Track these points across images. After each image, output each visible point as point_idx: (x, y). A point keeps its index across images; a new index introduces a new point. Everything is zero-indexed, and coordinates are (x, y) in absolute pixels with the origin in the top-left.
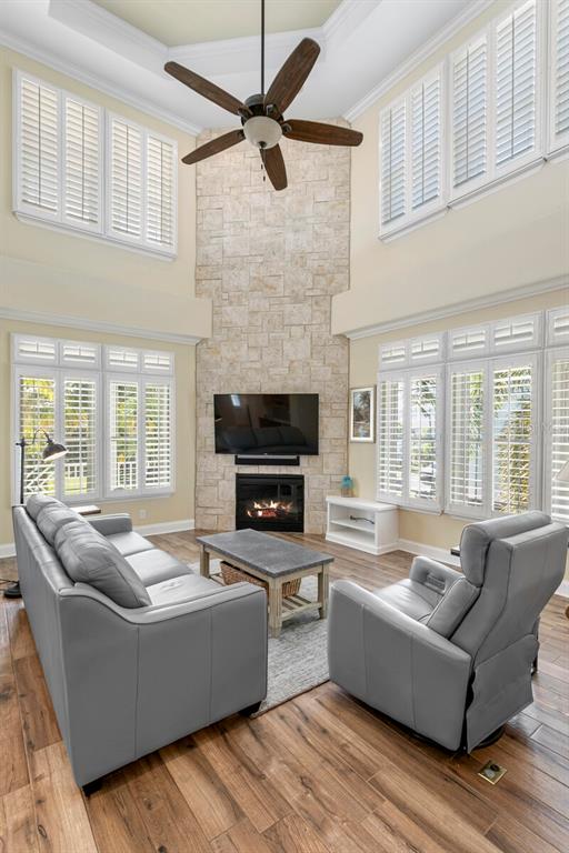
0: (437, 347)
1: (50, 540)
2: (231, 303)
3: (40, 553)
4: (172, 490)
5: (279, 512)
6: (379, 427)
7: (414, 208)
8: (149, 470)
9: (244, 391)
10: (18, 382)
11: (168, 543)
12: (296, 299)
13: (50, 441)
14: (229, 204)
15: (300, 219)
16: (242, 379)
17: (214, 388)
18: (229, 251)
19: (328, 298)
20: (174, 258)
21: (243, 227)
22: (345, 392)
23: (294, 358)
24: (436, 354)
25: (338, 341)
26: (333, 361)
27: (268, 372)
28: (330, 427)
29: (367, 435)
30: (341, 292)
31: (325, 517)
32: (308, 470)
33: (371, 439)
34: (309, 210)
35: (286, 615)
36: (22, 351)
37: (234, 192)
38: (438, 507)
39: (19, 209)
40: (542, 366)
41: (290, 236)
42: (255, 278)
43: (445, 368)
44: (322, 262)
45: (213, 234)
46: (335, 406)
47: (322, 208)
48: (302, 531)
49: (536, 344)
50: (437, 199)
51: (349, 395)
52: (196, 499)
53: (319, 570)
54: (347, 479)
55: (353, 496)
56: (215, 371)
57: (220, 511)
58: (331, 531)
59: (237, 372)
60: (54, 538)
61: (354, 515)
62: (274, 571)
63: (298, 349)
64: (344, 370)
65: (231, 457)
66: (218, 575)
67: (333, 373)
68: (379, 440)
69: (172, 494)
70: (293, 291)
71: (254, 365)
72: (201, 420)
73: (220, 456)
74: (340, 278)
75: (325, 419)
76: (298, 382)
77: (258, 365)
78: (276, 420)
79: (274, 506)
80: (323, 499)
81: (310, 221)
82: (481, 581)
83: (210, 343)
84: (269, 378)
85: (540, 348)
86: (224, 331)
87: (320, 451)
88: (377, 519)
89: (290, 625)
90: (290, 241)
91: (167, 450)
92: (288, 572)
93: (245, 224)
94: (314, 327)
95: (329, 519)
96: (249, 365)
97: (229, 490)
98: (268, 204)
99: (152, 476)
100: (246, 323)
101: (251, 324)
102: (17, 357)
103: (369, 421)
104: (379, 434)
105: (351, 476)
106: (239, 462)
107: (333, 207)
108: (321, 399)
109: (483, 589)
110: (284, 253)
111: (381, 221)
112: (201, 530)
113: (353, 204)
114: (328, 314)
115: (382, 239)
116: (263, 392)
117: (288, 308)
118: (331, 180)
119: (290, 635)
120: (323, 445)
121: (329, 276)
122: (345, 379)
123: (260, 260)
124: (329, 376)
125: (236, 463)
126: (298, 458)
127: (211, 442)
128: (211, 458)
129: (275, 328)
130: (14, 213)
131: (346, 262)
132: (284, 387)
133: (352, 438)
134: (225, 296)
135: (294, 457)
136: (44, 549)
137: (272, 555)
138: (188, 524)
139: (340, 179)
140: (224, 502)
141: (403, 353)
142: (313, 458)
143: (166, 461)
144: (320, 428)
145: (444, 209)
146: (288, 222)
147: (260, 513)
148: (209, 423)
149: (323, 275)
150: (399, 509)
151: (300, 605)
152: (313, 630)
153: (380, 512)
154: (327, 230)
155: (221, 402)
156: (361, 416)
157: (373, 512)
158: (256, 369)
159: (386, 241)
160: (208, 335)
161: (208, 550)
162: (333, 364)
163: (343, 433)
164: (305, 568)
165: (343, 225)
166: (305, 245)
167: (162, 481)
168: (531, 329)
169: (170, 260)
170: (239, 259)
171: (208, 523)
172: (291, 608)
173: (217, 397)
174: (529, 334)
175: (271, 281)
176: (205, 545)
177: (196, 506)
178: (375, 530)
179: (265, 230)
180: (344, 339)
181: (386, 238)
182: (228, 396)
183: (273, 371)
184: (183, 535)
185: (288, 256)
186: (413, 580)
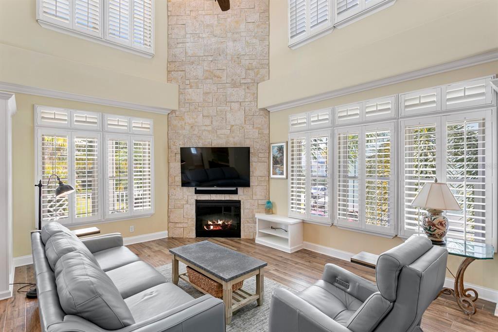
0: (327, 117)
1: (52, 266)
2: (191, 87)
3: (43, 280)
4: (153, 212)
5: (224, 225)
6: (290, 169)
7: (311, 27)
8: (136, 199)
9: (200, 145)
10: (40, 139)
11: (149, 248)
12: (234, 85)
13: (60, 183)
14: (190, 21)
15: (237, 33)
16: (199, 137)
17: (181, 143)
18: (190, 53)
19: (255, 84)
20: (153, 56)
21: (199, 37)
22: (267, 145)
23: (233, 124)
24: (327, 121)
25: (262, 113)
26: (259, 126)
27: (216, 132)
28: (257, 169)
29: (282, 174)
30: (264, 80)
31: (255, 227)
32: (243, 197)
33: (284, 176)
34: (242, 26)
35: (235, 307)
36: (43, 118)
37: (193, 14)
38: (329, 221)
39: (41, 18)
40: (397, 131)
41: (230, 44)
42: (207, 71)
43: (333, 132)
44: (251, 61)
45: (179, 41)
46: (261, 155)
47: (251, 26)
48: (240, 237)
49: (393, 116)
50: (327, 21)
51: (269, 148)
52: (169, 217)
53: (257, 272)
54: (269, 202)
55: (273, 213)
56: (180, 132)
57: (185, 225)
58: (259, 237)
59: (195, 132)
60: (55, 265)
61: (274, 227)
62: (227, 277)
63: (236, 117)
64: (266, 132)
65: (192, 189)
66: (184, 275)
67: (259, 134)
68: (290, 177)
69: (152, 215)
70: (233, 80)
71: (206, 128)
72: (171, 165)
73: (185, 189)
74: (263, 71)
75: (254, 164)
76: (237, 140)
77: (210, 128)
78: (220, 163)
79: (220, 222)
80: (254, 216)
81: (243, 34)
82: (394, 298)
83: (177, 113)
84: (217, 136)
85: (395, 119)
86: (187, 105)
87: (251, 184)
88: (289, 229)
89: (238, 313)
90: (231, 47)
91: (148, 185)
92: (237, 277)
93: (201, 35)
94: (247, 103)
95: (258, 229)
96: (203, 128)
97: (191, 211)
98: (216, 23)
99: (138, 203)
100: (202, 100)
101: (204, 100)
102: (39, 121)
103: (283, 165)
104: (290, 173)
105: (271, 200)
106: (197, 192)
107: (258, 26)
108: (252, 151)
109: (396, 303)
110: (226, 55)
111: (290, 36)
112: (173, 238)
113: (271, 24)
114: (256, 95)
115: (290, 47)
116: (213, 146)
117: (230, 91)
118: (257, 8)
119: (238, 321)
120: (253, 181)
121: (256, 70)
122: (267, 138)
123: (210, 59)
124: (256, 135)
125: (196, 193)
126: (237, 189)
127: (179, 179)
128: (179, 189)
129: (221, 104)
130: (37, 21)
131: (266, 62)
132: (227, 143)
133: (272, 176)
134: (187, 82)
135: (234, 189)
136: (47, 276)
137: (224, 262)
138: (163, 234)
139: (262, 8)
140: (188, 219)
141: (305, 121)
142: (246, 189)
143: (148, 192)
144: (251, 169)
145: (332, 28)
146: (229, 35)
147: (212, 227)
148: (177, 166)
149: (252, 69)
150: (303, 222)
151: (245, 298)
152: (254, 315)
153: (291, 225)
154: (254, 41)
155: (185, 152)
156: (277, 162)
157: (287, 225)
158: (209, 131)
159: (293, 48)
160: (176, 107)
161: (178, 258)
162: (259, 128)
163: (266, 173)
164: (248, 272)
165: (265, 37)
166: (240, 50)
167: (146, 206)
168: (390, 106)
169: (150, 57)
170: (197, 58)
171: (177, 233)
172: (239, 301)
173: (182, 149)
174: (389, 109)
175: (218, 73)
176: (175, 255)
177: (169, 222)
178: (289, 236)
179: (213, 40)
180: (266, 111)
181: (292, 47)
182: (189, 148)
183: (219, 132)
184: (160, 242)
185: (229, 57)
186: (326, 281)
